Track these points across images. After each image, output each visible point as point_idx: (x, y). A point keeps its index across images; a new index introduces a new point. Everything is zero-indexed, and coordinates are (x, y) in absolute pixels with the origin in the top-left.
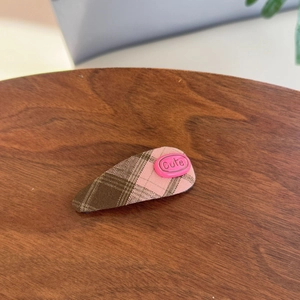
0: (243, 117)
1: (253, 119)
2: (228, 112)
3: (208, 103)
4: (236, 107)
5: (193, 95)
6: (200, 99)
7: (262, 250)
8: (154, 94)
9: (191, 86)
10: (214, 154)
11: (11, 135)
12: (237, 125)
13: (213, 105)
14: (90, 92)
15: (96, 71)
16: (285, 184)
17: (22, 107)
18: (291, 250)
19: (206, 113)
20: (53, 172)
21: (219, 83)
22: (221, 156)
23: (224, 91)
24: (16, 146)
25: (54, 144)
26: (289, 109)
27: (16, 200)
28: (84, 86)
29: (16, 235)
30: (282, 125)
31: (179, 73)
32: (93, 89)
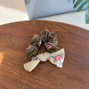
0: (68, 32)
1: (70, 32)
2: (65, 31)
3: (60, 29)
4: (66, 30)
5: (57, 27)
6: (59, 28)
7: (69, 58)
8: (49, 26)
9: (57, 25)
10: (61, 39)
11: (18, 33)
12: (66, 33)
13: (61, 29)
14: (35, 25)
15: (37, 21)
16: (75, 46)
17: (21, 27)
18: (75, 58)
19: (60, 31)
20: (27, 41)
21: (63, 25)
22: (62, 39)
23: (64, 26)
24: (20, 35)
25: (27, 35)
26: (77, 31)
27: (19, 46)
28: (34, 24)
29: (19, 52)
30: (76, 34)
31: (55, 22)
32: (36, 24)
